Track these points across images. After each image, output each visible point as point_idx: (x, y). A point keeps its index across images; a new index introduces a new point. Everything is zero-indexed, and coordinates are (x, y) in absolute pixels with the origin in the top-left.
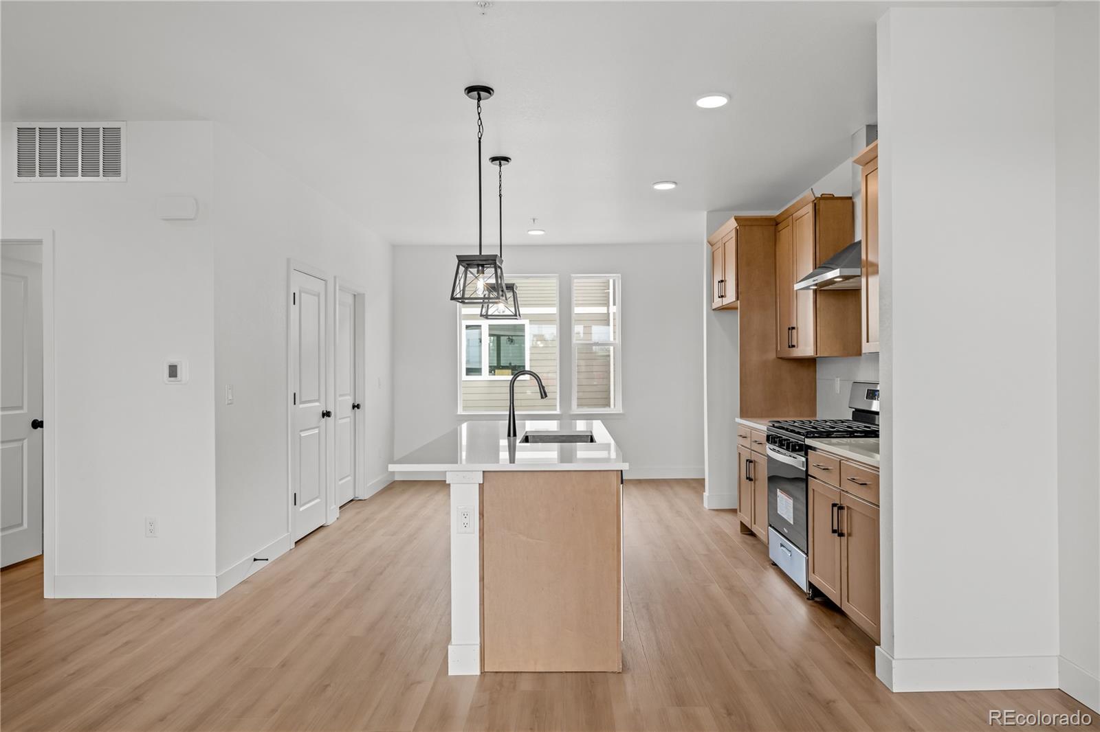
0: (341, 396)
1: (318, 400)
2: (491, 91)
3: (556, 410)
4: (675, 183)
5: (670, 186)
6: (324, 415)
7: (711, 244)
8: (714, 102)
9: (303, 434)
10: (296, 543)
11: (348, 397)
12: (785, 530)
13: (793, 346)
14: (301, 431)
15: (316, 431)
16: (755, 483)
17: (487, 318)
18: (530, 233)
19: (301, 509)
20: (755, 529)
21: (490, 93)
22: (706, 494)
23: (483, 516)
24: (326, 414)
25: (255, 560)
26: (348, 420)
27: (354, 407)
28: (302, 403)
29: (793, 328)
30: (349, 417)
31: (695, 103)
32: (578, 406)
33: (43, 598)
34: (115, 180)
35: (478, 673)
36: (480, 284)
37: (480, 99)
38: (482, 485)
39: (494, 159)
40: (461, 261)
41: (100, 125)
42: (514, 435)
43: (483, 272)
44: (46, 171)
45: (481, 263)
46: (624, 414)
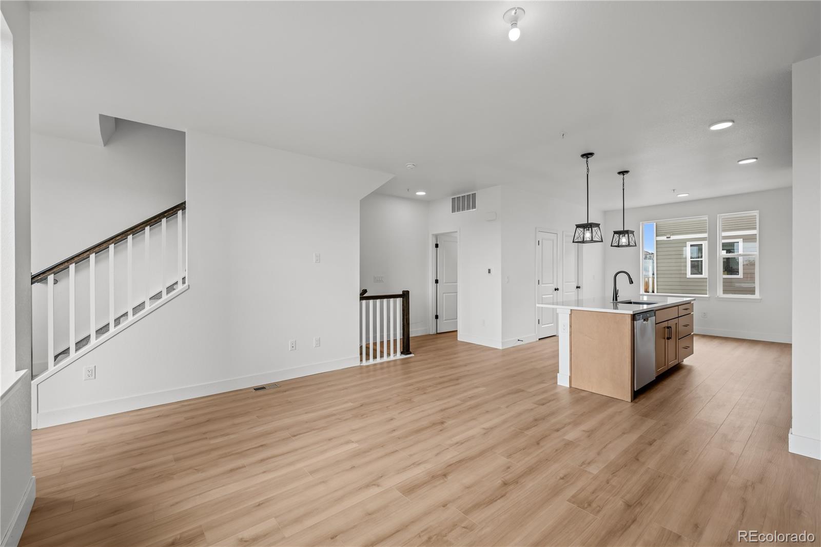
0: (566, 282)
1: (553, 283)
2: (594, 153)
3: (706, 294)
4: (756, 158)
6: (556, 290)
8: (724, 126)
9: (544, 296)
10: (539, 339)
11: (574, 283)
15: (552, 296)
17: (618, 247)
18: (678, 196)
19: (542, 326)
23: (571, 327)
25: (519, 340)
27: (577, 287)
28: (542, 284)
31: (710, 129)
32: (724, 293)
33: (457, 340)
34: (474, 210)
35: (569, 386)
36: (588, 235)
37: (588, 158)
38: (571, 315)
39: (619, 173)
40: (578, 226)
41: (471, 193)
42: (616, 300)
43: (589, 230)
44: (458, 210)
45: (588, 226)
46: (761, 299)
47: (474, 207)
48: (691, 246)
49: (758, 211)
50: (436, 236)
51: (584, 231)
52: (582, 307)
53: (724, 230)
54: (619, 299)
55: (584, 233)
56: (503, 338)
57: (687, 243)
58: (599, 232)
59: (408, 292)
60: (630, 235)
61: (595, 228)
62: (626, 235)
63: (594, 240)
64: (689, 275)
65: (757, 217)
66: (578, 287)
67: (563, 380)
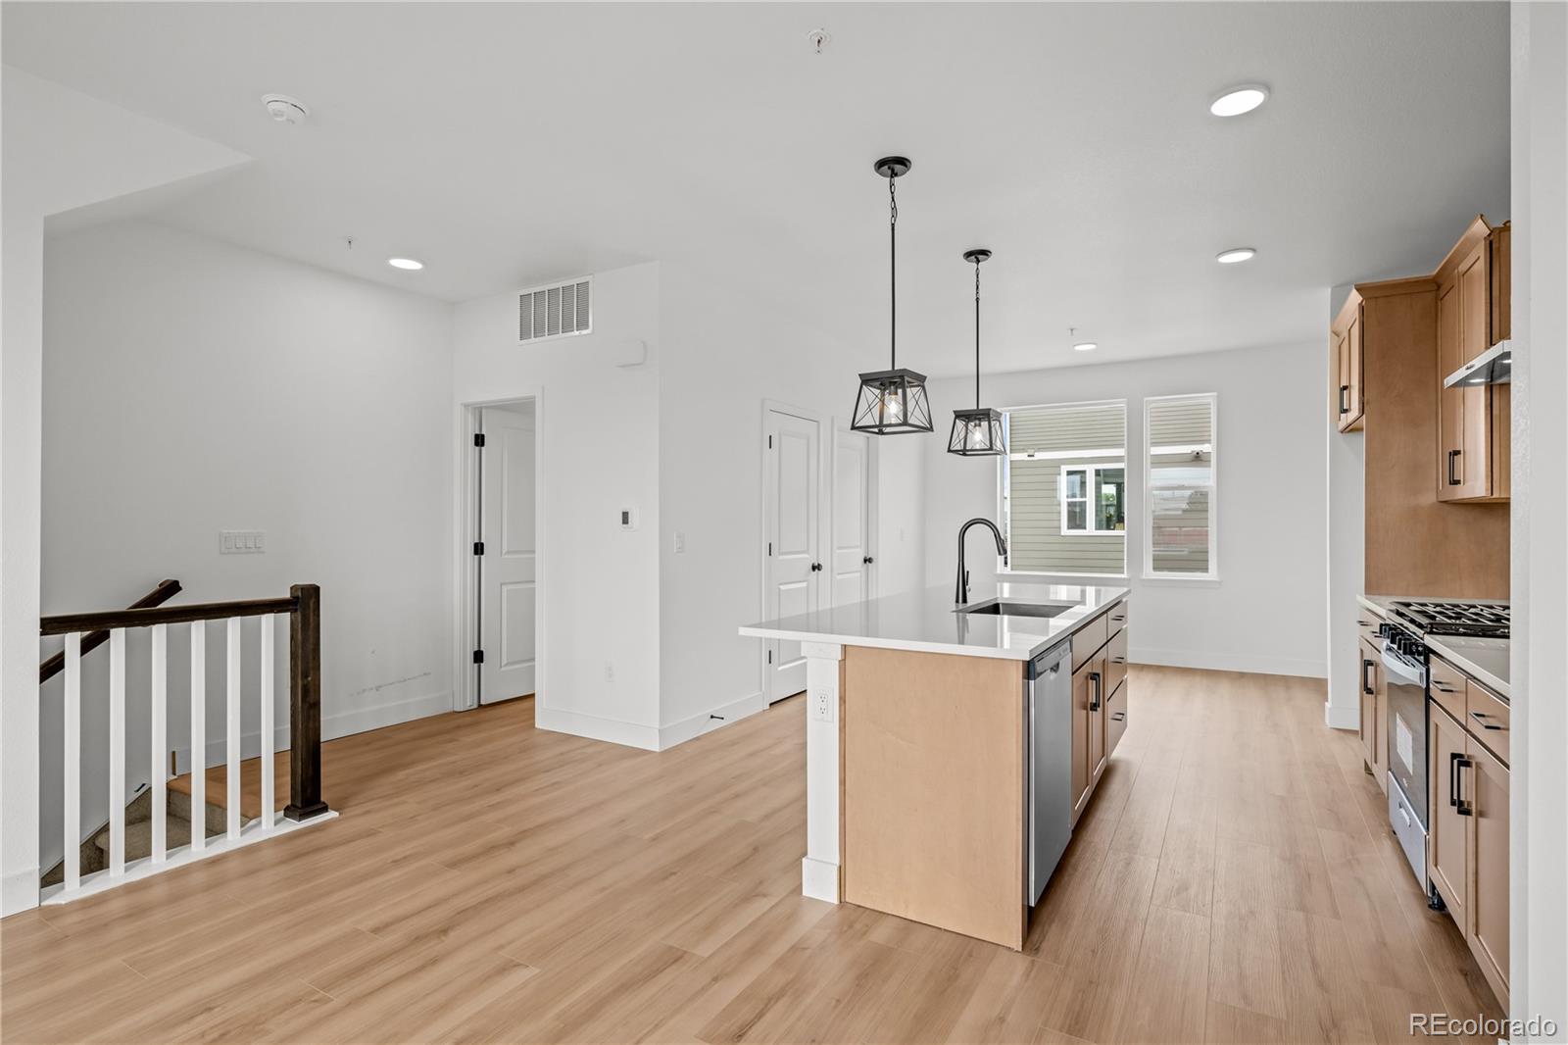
0: (840, 548)
1: (807, 551)
2: (908, 164)
3: (1123, 573)
4: (1254, 250)
5: (1246, 256)
6: (814, 568)
7: (1336, 334)
8: (1247, 100)
9: (782, 587)
10: (771, 704)
11: (858, 550)
12: (1405, 782)
13: (1457, 482)
14: (781, 584)
15: (804, 584)
16: (1376, 697)
17: (965, 454)
18: (1077, 348)
19: (780, 668)
20: (1375, 769)
21: (906, 166)
22: (1328, 705)
23: (845, 702)
24: (816, 568)
25: (712, 717)
26: (858, 574)
27: (865, 561)
28: (781, 554)
29: (1457, 453)
30: (860, 571)
31: (1209, 110)
32: (1155, 569)
33: (534, 727)
34: (585, 332)
35: (836, 901)
36: (893, 408)
37: (894, 174)
38: (843, 662)
39: (968, 255)
40: (867, 380)
41: (575, 282)
42: (965, 601)
43: (896, 394)
44: (538, 333)
45: (892, 381)
46: (1220, 583)
47: (583, 324)
48: (1070, 473)
49: (1215, 394)
50: (479, 411)
51: (883, 395)
52: (876, 636)
53: (1155, 444)
54: (973, 599)
55: (883, 401)
56: (662, 720)
57: (1063, 467)
58: (922, 401)
59: (316, 590)
60: (993, 423)
61: (915, 390)
62: (985, 424)
63: (911, 421)
64: (1065, 531)
65: (1212, 406)
66: (867, 560)
67: (819, 883)
